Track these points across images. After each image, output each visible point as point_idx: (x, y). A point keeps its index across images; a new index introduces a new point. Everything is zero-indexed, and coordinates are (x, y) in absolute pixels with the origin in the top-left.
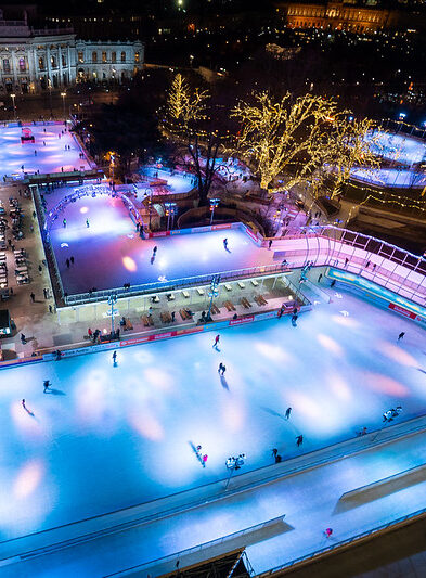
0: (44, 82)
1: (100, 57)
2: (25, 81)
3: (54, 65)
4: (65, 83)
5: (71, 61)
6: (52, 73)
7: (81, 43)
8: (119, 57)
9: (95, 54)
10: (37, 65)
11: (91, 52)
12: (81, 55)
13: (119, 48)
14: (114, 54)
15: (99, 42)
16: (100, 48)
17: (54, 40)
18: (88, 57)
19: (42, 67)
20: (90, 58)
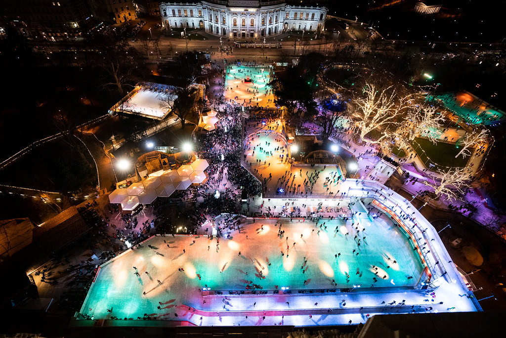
0: (263, 32)
1: (298, 16)
2: (253, 32)
3: (270, 22)
4: (275, 32)
5: (281, 19)
6: (268, 27)
7: (289, 7)
8: (310, 16)
9: (296, 14)
10: (261, 22)
11: (294, 13)
12: (287, 14)
13: (311, 11)
14: (308, 15)
15: (300, 7)
16: (299, 10)
17: (271, 8)
18: (291, 15)
19: (263, 23)
20: (293, 16)
